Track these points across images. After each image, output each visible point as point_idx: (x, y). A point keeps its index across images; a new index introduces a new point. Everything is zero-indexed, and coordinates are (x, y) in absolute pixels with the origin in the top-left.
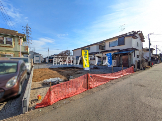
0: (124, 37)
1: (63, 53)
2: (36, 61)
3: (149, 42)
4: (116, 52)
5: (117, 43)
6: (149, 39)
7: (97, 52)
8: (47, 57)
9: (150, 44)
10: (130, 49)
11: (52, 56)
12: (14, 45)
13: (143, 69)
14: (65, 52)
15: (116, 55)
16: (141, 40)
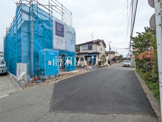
0: (92, 44)
3: (110, 48)
6: (110, 46)
9: (110, 49)
16: (104, 46)
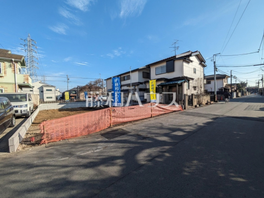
0: (174, 61)
1: (92, 83)
2: (47, 98)
4: (163, 82)
5: (165, 70)
7: (139, 83)
8: (67, 91)
9: (216, 69)
10: (179, 78)
11: (74, 88)
12: (5, 73)
13: (198, 106)
14: (96, 82)
15: (163, 87)
16: (200, 64)
